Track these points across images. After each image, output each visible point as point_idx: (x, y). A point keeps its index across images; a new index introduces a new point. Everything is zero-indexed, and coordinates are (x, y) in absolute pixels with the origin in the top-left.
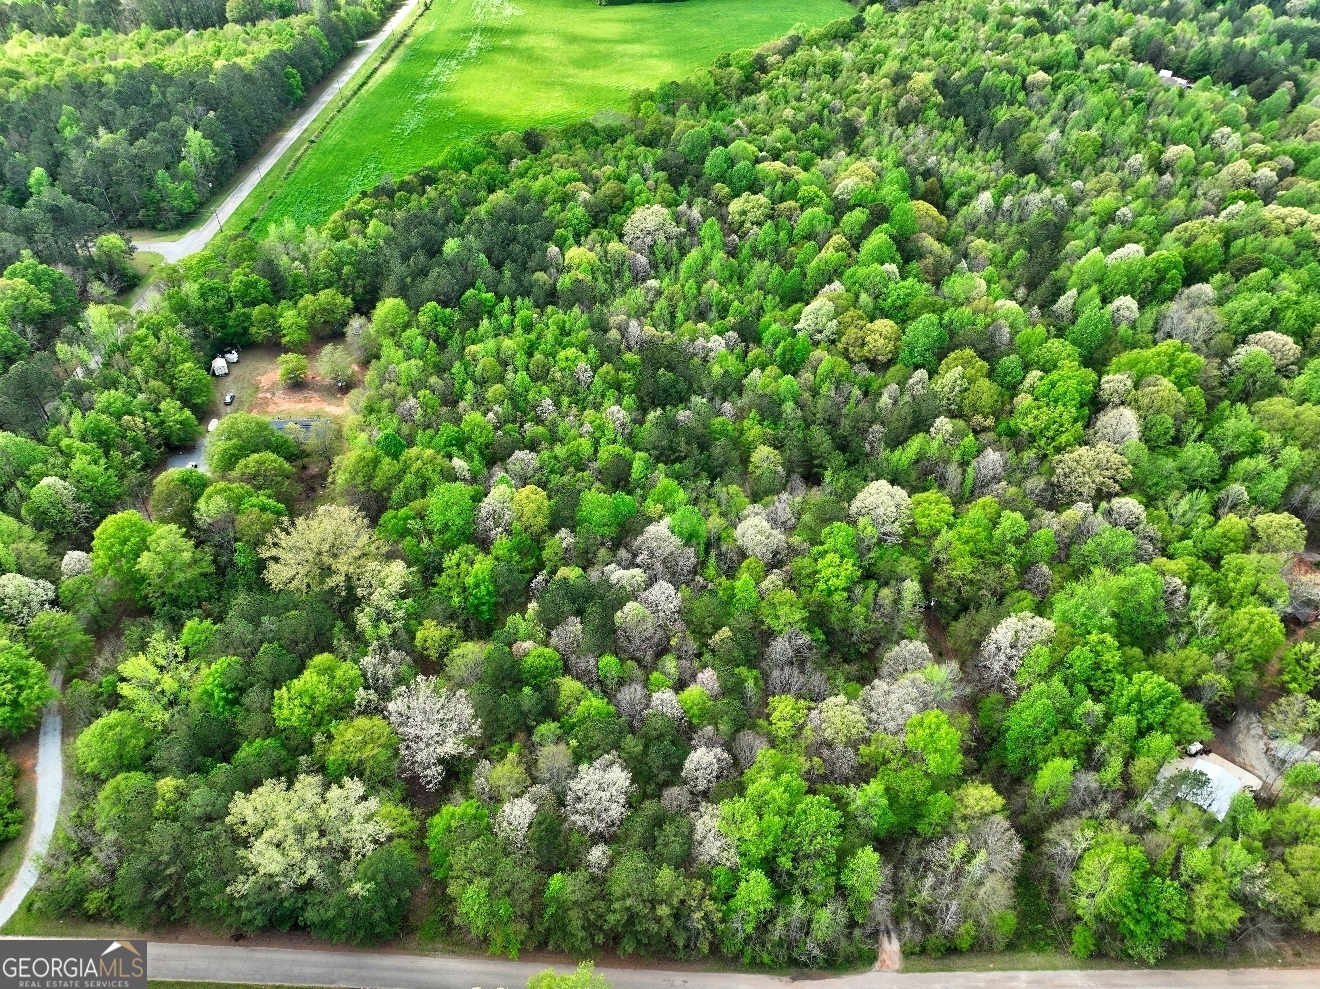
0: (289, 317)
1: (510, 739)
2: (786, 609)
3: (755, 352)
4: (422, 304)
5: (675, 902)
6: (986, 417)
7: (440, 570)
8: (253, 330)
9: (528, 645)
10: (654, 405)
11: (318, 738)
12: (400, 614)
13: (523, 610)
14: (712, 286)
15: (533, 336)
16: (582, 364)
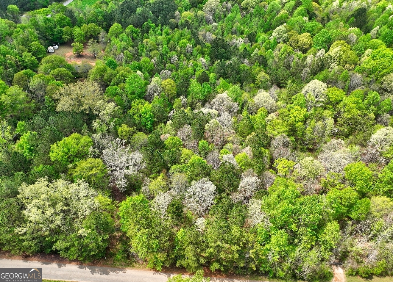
0: (77, 31)
1: (159, 172)
2: (279, 126)
3: (254, 45)
4: (127, 26)
5: (241, 244)
6: (351, 65)
7: (130, 108)
8: (64, 36)
9: (168, 135)
10: (217, 59)
11: (70, 166)
12: (112, 123)
13: (165, 123)
14: (237, 24)
15: (169, 37)
16: (189, 45)
